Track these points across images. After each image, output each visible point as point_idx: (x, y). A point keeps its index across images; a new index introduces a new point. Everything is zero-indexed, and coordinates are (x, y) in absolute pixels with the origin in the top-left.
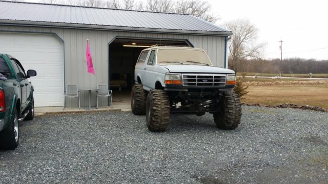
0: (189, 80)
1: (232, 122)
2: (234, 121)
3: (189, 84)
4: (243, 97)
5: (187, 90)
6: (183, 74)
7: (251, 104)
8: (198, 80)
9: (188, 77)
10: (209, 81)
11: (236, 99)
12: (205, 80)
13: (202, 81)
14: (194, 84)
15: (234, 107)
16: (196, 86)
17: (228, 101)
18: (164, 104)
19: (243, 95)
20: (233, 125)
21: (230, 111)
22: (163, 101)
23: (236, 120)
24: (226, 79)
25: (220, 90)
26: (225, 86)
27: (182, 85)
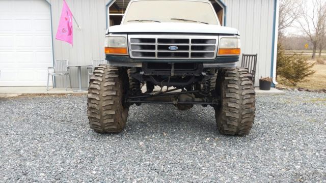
0: (143, 47)
1: (236, 124)
2: (240, 122)
3: (144, 54)
4: (306, 78)
5: (140, 66)
6: (130, 36)
7: (314, 88)
8: (160, 48)
9: (142, 40)
10: (180, 48)
11: (243, 83)
12: (173, 48)
13: (166, 48)
14: (153, 54)
15: (238, 97)
16: (156, 57)
17: (229, 86)
18: (105, 89)
19: (307, 75)
20: (239, 130)
21: (230, 105)
22: (106, 84)
23: (243, 121)
24: (216, 45)
25: (205, 65)
26: (214, 58)
27: (129, 56)
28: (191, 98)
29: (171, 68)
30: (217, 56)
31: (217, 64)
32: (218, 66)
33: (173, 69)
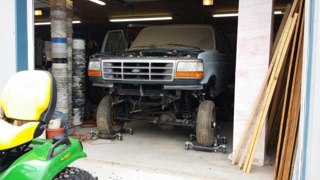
3: (115, 76)
5: (111, 86)
6: (103, 61)
8: (125, 70)
10: (143, 71)
12: (136, 70)
14: (120, 76)
24: (174, 68)
25: (166, 87)
26: (172, 80)
27: (102, 77)
28: (172, 119)
29: (139, 89)
30: (174, 79)
31: (178, 87)
32: (178, 88)
33: (141, 90)
